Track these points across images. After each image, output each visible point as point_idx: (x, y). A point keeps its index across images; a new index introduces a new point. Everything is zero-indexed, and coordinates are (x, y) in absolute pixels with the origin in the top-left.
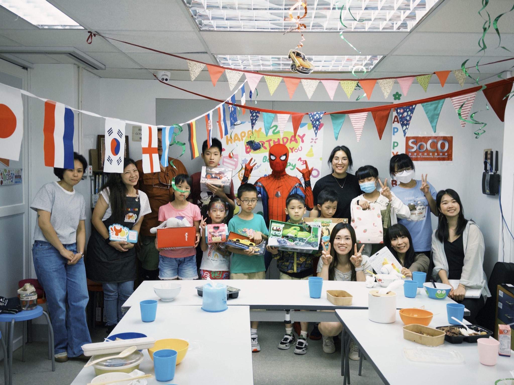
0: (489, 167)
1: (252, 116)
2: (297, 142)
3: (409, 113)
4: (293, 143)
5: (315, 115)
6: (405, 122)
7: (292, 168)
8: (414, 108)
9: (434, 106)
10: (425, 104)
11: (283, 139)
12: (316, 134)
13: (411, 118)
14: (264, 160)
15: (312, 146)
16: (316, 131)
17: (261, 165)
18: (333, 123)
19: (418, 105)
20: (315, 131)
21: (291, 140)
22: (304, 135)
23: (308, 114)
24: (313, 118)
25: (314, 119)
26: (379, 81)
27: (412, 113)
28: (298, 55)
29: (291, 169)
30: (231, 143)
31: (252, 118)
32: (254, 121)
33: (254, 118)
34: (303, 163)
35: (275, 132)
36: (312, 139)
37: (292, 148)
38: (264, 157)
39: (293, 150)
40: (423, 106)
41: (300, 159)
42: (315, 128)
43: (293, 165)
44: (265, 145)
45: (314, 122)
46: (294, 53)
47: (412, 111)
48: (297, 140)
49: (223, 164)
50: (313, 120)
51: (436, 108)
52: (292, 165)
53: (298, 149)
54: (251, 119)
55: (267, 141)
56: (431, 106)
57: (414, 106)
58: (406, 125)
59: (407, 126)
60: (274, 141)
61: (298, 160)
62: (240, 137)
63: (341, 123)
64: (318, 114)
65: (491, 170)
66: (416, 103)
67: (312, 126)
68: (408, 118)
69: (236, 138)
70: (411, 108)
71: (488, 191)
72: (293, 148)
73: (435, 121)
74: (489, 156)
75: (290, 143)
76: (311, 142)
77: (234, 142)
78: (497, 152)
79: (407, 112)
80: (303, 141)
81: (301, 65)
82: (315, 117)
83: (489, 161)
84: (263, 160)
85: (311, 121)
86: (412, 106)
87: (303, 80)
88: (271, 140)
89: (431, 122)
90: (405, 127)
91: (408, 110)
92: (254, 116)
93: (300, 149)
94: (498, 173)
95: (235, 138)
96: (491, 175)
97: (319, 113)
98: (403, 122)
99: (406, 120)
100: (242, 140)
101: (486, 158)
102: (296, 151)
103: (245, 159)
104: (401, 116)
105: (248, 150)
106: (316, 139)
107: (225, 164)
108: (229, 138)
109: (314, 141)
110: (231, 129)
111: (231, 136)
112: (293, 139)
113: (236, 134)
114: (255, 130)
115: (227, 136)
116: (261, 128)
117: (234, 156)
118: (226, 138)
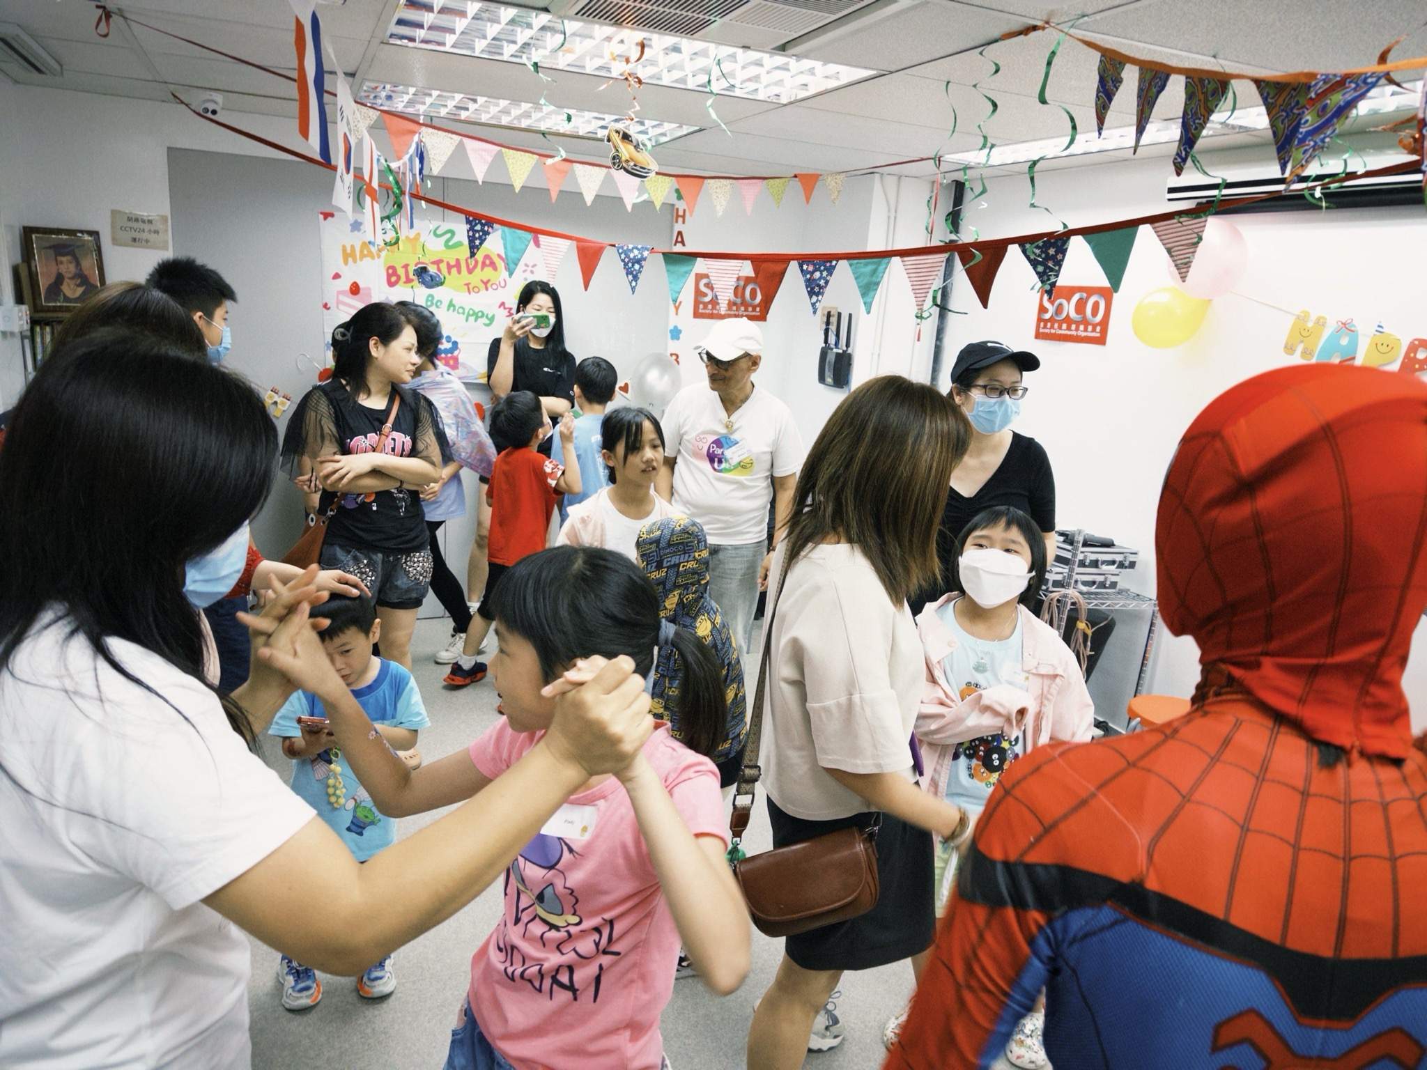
0: (832, 339)
1: (472, 229)
2: (495, 268)
3: (825, 274)
4: (488, 270)
5: (631, 251)
6: (817, 289)
7: (488, 322)
8: (834, 267)
9: (870, 268)
10: (856, 261)
11: (467, 260)
12: (633, 289)
13: (827, 282)
16: (634, 284)
18: (668, 271)
19: (840, 262)
20: (631, 283)
21: (484, 265)
23: (614, 246)
24: (627, 256)
25: (630, 259)
26: (709, 181)
27: (830, 274)
28: (626, 137)
29: (485, 325)
30: (355, 261)
31: (471, 234)
32: (477, 242)
33: (477, 235)
35: (450, 244)
37: (485, 280)
38: (428, 297)
39: (489, 285)
40: (851, 265)
41: (503, 304)
42: (630, 277)
45: (630, 265)
46: (617, 132)
47: (830, 271)
48: (497, 264)
50: (627, 260)
51: (874, 272)
52: (487, 317)
53: (497, 283)
54: (469, 237)
55: (433, 263)
56: (866, 267)
57: (834, 263)
58: (817, 294)
59: (820, 297)
60: (448, 263)
62: (373, 250)
63: (686, 273)
64: (637, 248)
65: (837, 344)
66: (839, 257)
67: (624, 272)
68: (822, 283)
70: (828, 264)
71: (829, 380)
72: (489, 281)
73: (871, 294)
74: (834, 320)
75: (482, 269)
77: (361, 259)
78: (850, 315)
79: (821, 272)
81: (632, 160)
82: (632, 256)
83: (833, 328)
85: (623, 261)
86: (831, 262)
87: (578, 165)
88: (440, 261)
89: (864, 295)
90: (814, 299)
91: (822, 268)
92: (478, 231)
93: (503, 284)
94: (850, 351)
95: (361, 252)
96: (838, 354)
97: (639, 247)
98: (813, 289)
99: (819, 285)
100: (379, 257)
101: (828, 323)
102: (495, 287)
104: (808, 276)
105: (393, 279)
106: (534, 266)
107: (341, 307)
108: (349, 251)
109: (530, 269)
110: (352, 231)
111: (352, 247)
112: (488, 262)
113: (364, 244)
114: (407, 237)
115: (344, 247)
116: (419, 234)
117: (361, 291)
118: (343, 250)
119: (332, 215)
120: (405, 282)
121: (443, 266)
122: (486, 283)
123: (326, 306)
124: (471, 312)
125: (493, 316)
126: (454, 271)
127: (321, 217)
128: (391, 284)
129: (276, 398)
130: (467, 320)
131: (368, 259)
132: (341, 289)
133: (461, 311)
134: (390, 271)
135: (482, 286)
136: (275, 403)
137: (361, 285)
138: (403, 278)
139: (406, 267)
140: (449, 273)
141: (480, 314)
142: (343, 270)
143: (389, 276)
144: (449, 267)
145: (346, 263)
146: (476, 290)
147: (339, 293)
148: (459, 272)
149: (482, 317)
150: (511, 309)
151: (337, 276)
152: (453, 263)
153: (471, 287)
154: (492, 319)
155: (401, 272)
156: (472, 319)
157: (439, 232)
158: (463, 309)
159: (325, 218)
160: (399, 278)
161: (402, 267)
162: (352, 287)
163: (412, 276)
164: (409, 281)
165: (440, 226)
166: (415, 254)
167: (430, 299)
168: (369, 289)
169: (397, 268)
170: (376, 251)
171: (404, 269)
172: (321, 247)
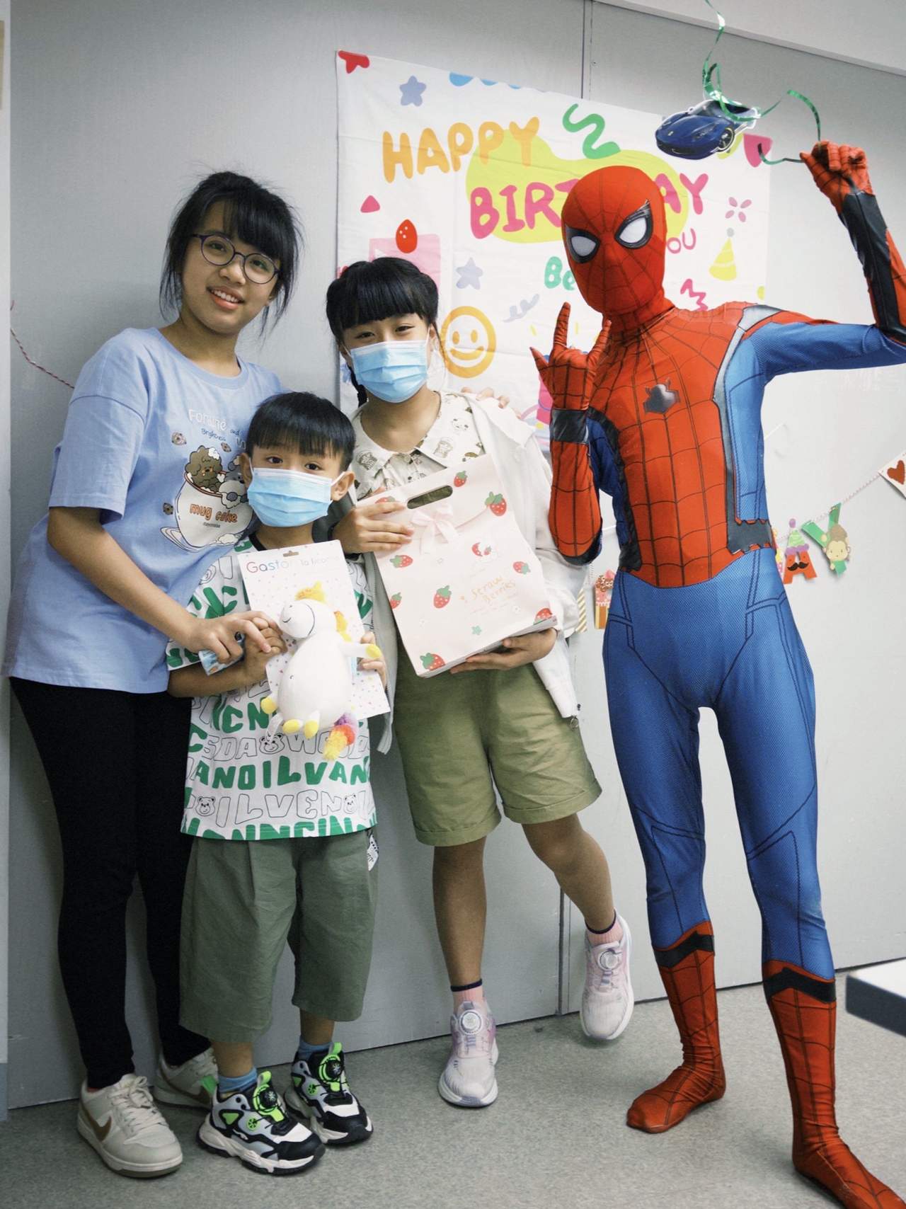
2: (676, 208)
14: (551, 278)
15: (731, 232)
17: (536, 297)
22: (703, 179)
30: (409, 174)
35: (595, 147)
36: (733, 202)
38: (550, 264)
41: (688, 285)
44: (553, 205)
48: (680, 196)
53: (680, 238)
55: (561, 187)
61: (683, 291)
62: (446, 150)
69: (430, 154)
76: (729, 215)
77: (421, 171)
80: (698, 207)
84: (547, 275)
93: (689, 242)
95: (422, 150)
100: (457, 166)
102: (674, 245)
103: (471, 263)
105: (484, 219)
106: (747, 204)
108: (396, 149)
109: (737, 210)
110: (404, 102)
111: (404, 138)
113: (429, 134)
114: (513, 125)
115: (387, 137)
116: (535, 121)
117: (420, 244)
118: (385, 144)
119: (364, 62)
120: (506, 229)
127: (342, 63)
128: (481, 231)
131: (436, 169)
132: (378, 236)
134: (479, 201)
137: (421, 230)
138: (503, 220)
139: (509, 192)
142: (384, 195)
143: (476, 212)
145: (390, 175)
147: (376, 244)
150: (702, 295)
151: (370, 205)
155: (499, 203)
157: (574, 119)
159: (350, 69)
160: (495, 216)
161: (503, 193)
162: (401, 232)
163: (520, 214)
164: (514, 225)
165: (576, 106)
166: (528, 165)
167: (554, 267)
168: (435, 239)
169: (492, 193)
170: (451, 153)
171: (505, 198)
172: (340, 134)
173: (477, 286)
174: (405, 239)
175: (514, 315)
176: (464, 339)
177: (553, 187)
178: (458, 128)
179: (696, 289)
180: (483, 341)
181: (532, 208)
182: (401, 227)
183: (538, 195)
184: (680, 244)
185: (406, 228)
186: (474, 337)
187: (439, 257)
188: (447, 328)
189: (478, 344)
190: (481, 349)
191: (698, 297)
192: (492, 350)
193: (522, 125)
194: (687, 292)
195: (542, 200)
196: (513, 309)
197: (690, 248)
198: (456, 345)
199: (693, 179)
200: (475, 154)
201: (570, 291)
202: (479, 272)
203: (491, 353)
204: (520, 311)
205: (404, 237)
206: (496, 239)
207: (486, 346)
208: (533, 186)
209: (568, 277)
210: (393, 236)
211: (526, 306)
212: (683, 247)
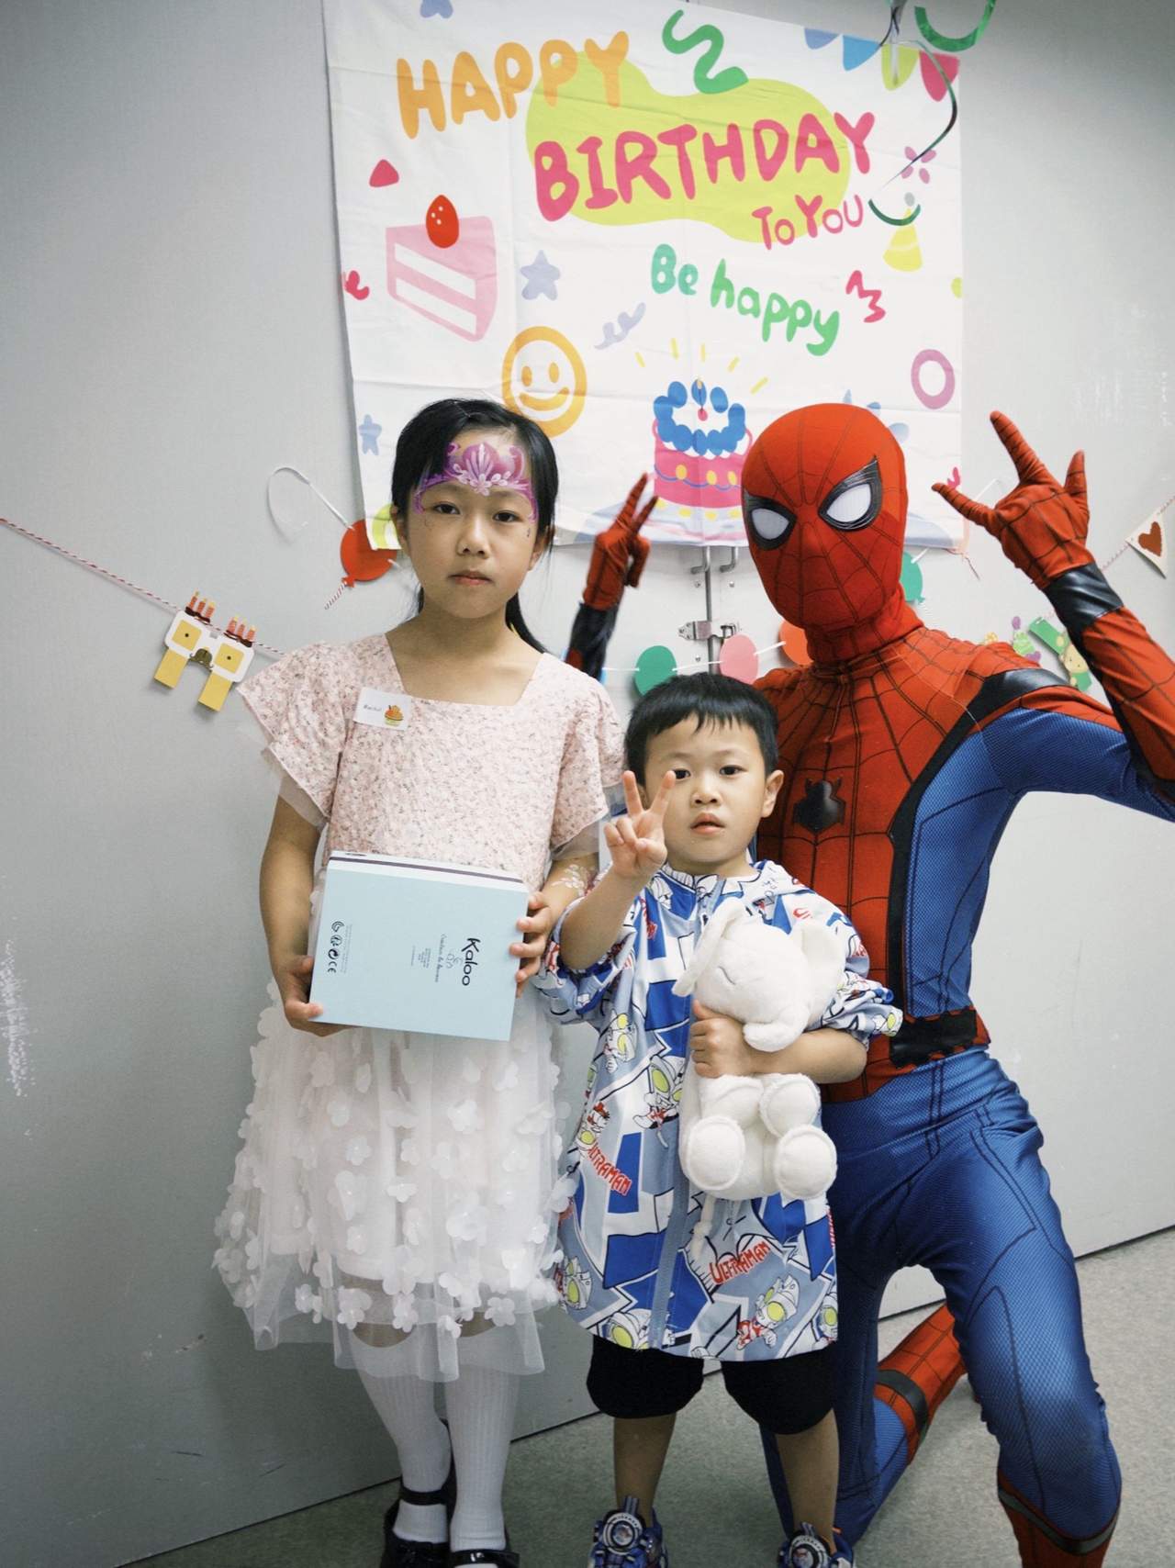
2: (833, 165)
4: (815, 167)
7: (820, 338)
11: (757, 131)
14: (662, 278)
15: (910, 199)
17: (642, 307)
21: (803, 152)
22: (867, 121)
29: (812, 348)
30: (439, 124)
34: (870, 312)
35: (711, 74)
36: (911, 154)
37: (807, 200)
38: (657, 256)
39: (818, 217)
41: (856, 279)
43: (823, 321)
44: (656, 165)
48: (836, 146)
49: (392, 289)
52: (819, 321)
53: (841, 210)
55: (667, 138)
60: (707, 139)
61: (849, 289)
62: (494, 85)
69: (470, 91)
72: (818, 201)
75: (799, 166)
76: (906, 173)
77: (458, 120)
80: (864, 164)
84: (655, 271)
88: (686, 132)
93: (854, 216)
95: (458, 86)
100: (511, 110)
102: (833, 221)
103: (542, 259)
105: (557, 190)
106: (930, 155)
107: (403, 287)
108: (418, 85)
109: (918, 165)
110: (426, 12)
111: (429, 67)
112: (812, 141)
113: (465, 60)
114: (590, 45)
115: (403, 67)
116: (621, 38)
117: (463, 233)
118: (400, 78)
120: (591, 204)
121: (695, 148)
122: (809, 209)
123: (353, 285)
124: (776, 307)
125: (835, 318)
126: (725, 164)
128: (553, 210)
129: (207, 639)
130: (766, 336)
131: (480, 115)
132: (399, 222)
133: (747, 302)
134: (547, 162)
135: (799, 220)
136: (202, 658)
137: (463, 211)
138: (585, 191)
139: (591, 146)
140: (713, 174)
141: (800, 314)
142: (406, 155)
143: (544, 180)
144: (712, 154)
145: (411, 126)
146: (785, 232)
147: (396, 235)
148: (739, 171)
149: (804, 323)
150: (876, 295)
151: (384, 175)
152: (721, 139)
153: (772, 220)
154: (830, 329)
155: (578, 165)
156: (779, 328)
157: (680, 33)
158: (755, 296)
160: (572, 185)
161: (581, 149)
162: (433, 215)
163: (610, 181)
164: (601, 198)
165: (680, 13)
166: (616, 105)
167: (664, 261)
168: (484, 224)
169: (566, 151)
170: (501, 89)
171: (585, 158)
172: (331, 64)
173: (553, 295)
174: (441, 225)
175: (610, 336)
176: (540, 378)
177: (654, 137)
178: (509, 50)
179: (867, 286)
180: (568, 379)
181: (626, 171)
182: (433, 208)
183: (633, 151)
184: (841, 219)
185: (441, 209)
186: (554, 374)
187: (493, 251)
188: (512, 361)
189: (561, 384)
190: (565, 392)
191: (869, 299)
192: (581, 392)
193: (604, 43)
194: (855, 290)
195: (639, 159)
196: (608, 328)
197: (856, 224)
198: (527, 388)
199: (853, 122)
200: (536, 91)
201: (689, 297)
202: (554, 273)
203: (580, 398)
204: (618, 330)
205: (439, 222)
206: (576, 221)
207: (572, 388)
208: (625, 138)
209: (686, 275)
210: (422, 221)
211: (628, 322)
212: (845, 223)
